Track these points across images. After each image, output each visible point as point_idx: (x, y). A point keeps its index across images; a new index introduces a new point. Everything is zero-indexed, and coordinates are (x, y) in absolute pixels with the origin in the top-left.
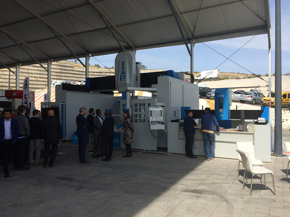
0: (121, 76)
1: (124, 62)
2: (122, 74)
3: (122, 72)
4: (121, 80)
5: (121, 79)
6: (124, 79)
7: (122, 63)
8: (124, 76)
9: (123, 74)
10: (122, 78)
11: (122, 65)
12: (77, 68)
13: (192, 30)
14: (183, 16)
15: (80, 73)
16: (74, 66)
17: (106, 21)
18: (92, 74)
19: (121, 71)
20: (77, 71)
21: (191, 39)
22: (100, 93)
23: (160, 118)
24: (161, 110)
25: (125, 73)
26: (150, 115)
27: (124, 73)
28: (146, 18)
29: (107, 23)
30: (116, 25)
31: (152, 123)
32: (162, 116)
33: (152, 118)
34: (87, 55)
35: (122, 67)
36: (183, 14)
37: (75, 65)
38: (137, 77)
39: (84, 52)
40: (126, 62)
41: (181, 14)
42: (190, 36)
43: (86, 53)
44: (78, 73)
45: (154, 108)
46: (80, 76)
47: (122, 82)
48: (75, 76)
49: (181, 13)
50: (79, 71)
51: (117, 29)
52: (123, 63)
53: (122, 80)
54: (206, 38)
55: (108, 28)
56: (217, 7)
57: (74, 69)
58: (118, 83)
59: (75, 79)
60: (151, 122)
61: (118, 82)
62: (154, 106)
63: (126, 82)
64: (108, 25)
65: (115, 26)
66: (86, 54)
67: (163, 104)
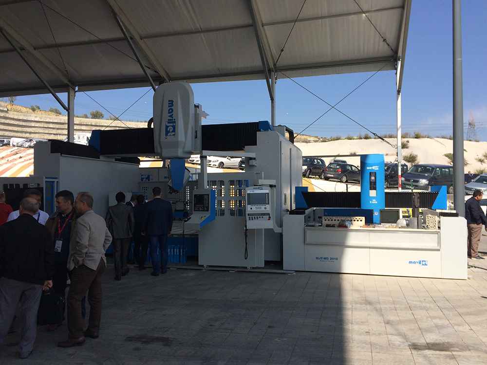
0: (167, 127)
1: (172, 101)
2: (168, 123)
3: (169, 120)
4: (166, 135)
5: (167, 132)
6: (174, 133)
7: (169, 104)
8: (174, 127)
9: (172, 124)
10: (169, 132)
11: (169, 106)
12: (13, 114)
13: (276, 55)
14: (264, 29)
15: (21, 123)
16: (8, 110)
17: (123, 27)
18: (45, 126)
19: (166, 117)
20: (13, 119)
21: (273, 71)
22: (116, 160)
23: (266, 208)
24: (268, 194)
25: (175, 123)
26: (246, 201)
27: (172, 121)
28: (199, 27)
29: (124, 30)
30: (140, 36)
31: (249, 218)
32: (268, 204)
33: (251, 209)
34: (70, 88)
35: (169, 110)
36: (265, 27)
37: (9, 107)
38: (196, 132)
39: (66, 81)
40: (178, 101)
41: (263, 26)
42: (272, 66)
43: (69, 84)
44: (17, 123)
45: (254, 188)
46: (20, 129)
47: (170, 138)
48: (11, 128)
49: (262, 24)
50: (19, 120)
51: (141, 43)
52: (171, 103)
53: (169, 134)
54: (297, 71)
55: (125, 38)
56: (323, 20)
57: (7, 115)
58: (161, 140)
59: (9, 135)
60: (248, 214)
61: (161, 138)
62: (255, 186)
63: (178, 138)
64: (127, 35)
65: (137, 38)
66: (69, 86)
67: (273, 182)
